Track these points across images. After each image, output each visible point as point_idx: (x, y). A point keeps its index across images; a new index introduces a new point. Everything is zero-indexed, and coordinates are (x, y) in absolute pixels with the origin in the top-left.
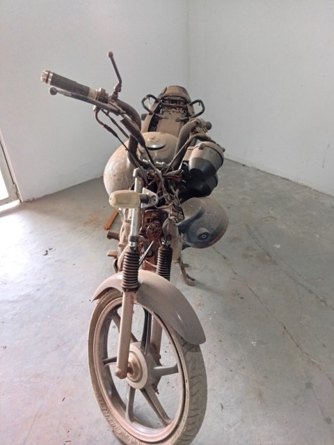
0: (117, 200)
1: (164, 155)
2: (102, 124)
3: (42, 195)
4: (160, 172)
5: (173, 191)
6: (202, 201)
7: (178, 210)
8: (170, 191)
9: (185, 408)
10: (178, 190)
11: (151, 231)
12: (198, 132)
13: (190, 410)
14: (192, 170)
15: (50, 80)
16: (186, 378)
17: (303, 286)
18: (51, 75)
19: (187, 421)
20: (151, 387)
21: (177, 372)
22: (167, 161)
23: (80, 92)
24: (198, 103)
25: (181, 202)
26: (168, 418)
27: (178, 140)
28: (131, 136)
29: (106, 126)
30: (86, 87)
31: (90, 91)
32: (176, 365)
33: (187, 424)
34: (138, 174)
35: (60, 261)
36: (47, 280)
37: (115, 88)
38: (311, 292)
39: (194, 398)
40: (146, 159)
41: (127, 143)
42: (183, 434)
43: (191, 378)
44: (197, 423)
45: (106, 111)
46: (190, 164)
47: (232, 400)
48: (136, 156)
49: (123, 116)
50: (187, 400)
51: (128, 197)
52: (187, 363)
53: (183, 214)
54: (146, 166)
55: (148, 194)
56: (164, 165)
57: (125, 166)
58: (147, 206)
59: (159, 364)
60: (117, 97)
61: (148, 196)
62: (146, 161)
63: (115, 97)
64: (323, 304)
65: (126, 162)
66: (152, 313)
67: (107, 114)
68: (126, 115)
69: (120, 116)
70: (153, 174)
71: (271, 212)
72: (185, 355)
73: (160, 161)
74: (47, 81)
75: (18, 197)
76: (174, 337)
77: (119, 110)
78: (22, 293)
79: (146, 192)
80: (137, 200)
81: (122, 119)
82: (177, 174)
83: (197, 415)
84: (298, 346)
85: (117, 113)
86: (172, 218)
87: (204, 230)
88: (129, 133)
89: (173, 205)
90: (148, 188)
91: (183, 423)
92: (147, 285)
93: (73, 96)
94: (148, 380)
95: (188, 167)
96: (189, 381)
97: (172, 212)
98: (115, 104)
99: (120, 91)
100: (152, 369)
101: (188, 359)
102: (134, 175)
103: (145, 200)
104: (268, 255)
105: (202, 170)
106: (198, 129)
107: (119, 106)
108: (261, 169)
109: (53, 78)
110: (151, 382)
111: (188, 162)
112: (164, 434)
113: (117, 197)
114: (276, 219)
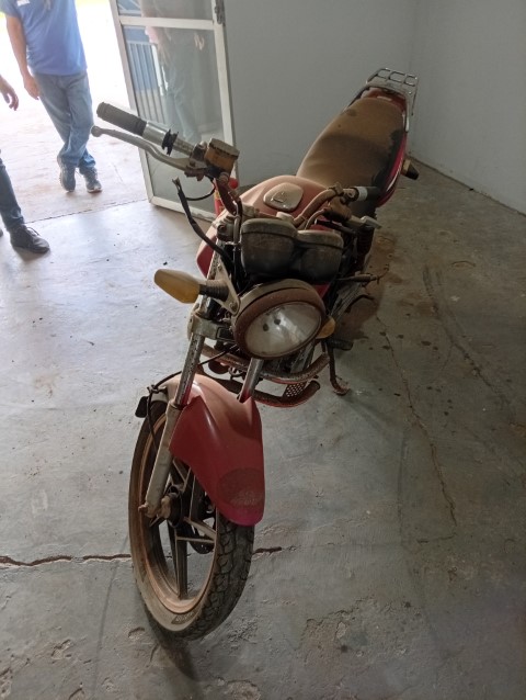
38: (467, 356)
71: (473, 256)
104: (435, 307)
114: (474, 265)
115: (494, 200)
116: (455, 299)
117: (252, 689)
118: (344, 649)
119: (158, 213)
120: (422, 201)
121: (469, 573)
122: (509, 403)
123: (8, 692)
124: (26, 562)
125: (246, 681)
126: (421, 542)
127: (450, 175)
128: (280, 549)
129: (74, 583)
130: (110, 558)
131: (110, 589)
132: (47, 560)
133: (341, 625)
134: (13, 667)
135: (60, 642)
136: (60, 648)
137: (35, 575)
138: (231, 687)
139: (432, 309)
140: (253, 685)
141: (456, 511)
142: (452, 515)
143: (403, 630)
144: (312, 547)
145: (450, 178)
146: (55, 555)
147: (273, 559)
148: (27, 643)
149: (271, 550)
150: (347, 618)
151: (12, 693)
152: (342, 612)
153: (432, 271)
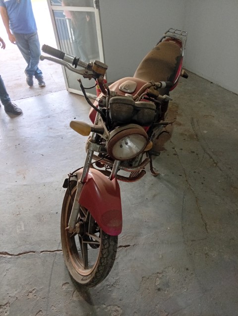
17: (208, 154)
38: (211, 158)
64: (215, 165)
71: (213, 112)
84: (187, 181)
104: (196, 136)
108: (222, 86)
114: (213, 116)
115: (221, 88)
116: (205, 132)
117: (119, 309)
118: (159, 290)
119: (71, 95)
120: (189, 88)
121: (214, 254)
122: (230, 178)
123: (8, 313)
124: (15, 254)
125: (116, 305)
126: (192, 241)
127: (202, 76)
128: (129, 246)
129: (37, 263)
130: (53, 251)
131: (53, 266)
132: (24, 253)
133: (157, 279)
134: (10, 301)
135: (31, 290)
136: (31, 292)
137: (19, 260)
138: (109, 308)
139: (195, 137)
140: (119, 307)
141: (208, 226)
142: (206, 228)
143: (185, 280)
144: (144, 244)
145: (202, 78)
146: (28, 251)
147: (126, 250)
148: (16, 290)
149: (125, 246)
150: (160, 276)
151: (10, 313)
152: (158, 273)
153: (195, 120)
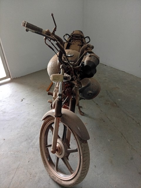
0: (53, 78)
1: (73, 59)
2: (48, 45)
3: (20, 76)
4: (72, 66)
5: (77, 75)
6: (90, 79)
7: (79, 83)
8: (76, 75)
9: (81, 167)
10: (79, 75)
11: (67, 92)
12: (88, 50)
13: (83, 167)
14: (86, 66)
15: (26, 25)
16: (81, 154)
17: (130, 117)
18: (26, 23)
19: (81, 172)
20: (66, 158)
21: (77, 151)
22: (75, 62)
23: (38, 31)
24: (87, 38)
25: (81, 80)
26: (73, 170)
27: (79, 53)
28: (60, 50)
29: (49, 46)
30: (41, 29)
31: (43, 31)
32: (77, 148)
33: (81, 173)
34: (62, 67)
35: (27, 104)
36: (22, 112)
37: (53, 29)
38: (133, 119)
39: (84, 163)
40: (66, 61)
41: (58, 54)
42: (80, 178)
43: (83, 154)
44: (85, 173)
45: (49, 39)
46: (85, 63)
47: (100, 164)
48: (62, 60)
49: (57, 42)
50: (81, 163)
51: (58, 77)
52: (82, 148)
53: (81, 85)
54: (66, 64)
55: (66, 76)
56: (73, 63)
57: (57, 64)
58: (66, 81)
59: (69, 148)
60: (54, 33)
61: (66, 77)
62: (66, 62)
63: (53, 33)
64: (139, 125)
65: (57, 62)
66: (67, 126)
67: (50, 41)
68: (58, 41)
69: (55, 41)
70: (69, 67)
71: (117, 85)
72: (81, 144)
73: (72, 62)
74: (24, 26)
75: (10, 77)
76: (76, 137)
77: (55, 39)
78: (12, 117)
79: (66, 75)
80: (62, 78)
81: (56, 43)
82: (79, 67)
83: (85, 170)
84: (127, 142)
85: (54, 40)
86: (76, 86)
87: (90, 92)
88: (59, 49)
89: (77, 81)
90: (67, 73)
91: (79, 173)
92: (65, 115)
93: (35, 32)
94: (65, 154)
95: (84, 64)
96: (83, 156)
97: (76, 84)
98: (53, 36)
99: (56, 31)
100: (66, 150)
101: (82, 146)
102: (61, 67)
103: (65, 78)
104: (115, 104)
105: (90, 66)
106: (88, 48)
107: (55, 37)
109: (27, 25)
110: (66, 155)
111: (84, 62)
112: (71, 177)
113: (53, 77)
114: (119, 88)
115: (113, 68)
116: (120, 100)
153: (109, 92)
